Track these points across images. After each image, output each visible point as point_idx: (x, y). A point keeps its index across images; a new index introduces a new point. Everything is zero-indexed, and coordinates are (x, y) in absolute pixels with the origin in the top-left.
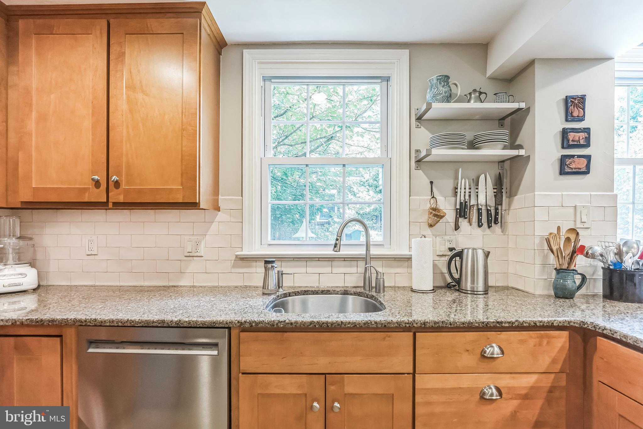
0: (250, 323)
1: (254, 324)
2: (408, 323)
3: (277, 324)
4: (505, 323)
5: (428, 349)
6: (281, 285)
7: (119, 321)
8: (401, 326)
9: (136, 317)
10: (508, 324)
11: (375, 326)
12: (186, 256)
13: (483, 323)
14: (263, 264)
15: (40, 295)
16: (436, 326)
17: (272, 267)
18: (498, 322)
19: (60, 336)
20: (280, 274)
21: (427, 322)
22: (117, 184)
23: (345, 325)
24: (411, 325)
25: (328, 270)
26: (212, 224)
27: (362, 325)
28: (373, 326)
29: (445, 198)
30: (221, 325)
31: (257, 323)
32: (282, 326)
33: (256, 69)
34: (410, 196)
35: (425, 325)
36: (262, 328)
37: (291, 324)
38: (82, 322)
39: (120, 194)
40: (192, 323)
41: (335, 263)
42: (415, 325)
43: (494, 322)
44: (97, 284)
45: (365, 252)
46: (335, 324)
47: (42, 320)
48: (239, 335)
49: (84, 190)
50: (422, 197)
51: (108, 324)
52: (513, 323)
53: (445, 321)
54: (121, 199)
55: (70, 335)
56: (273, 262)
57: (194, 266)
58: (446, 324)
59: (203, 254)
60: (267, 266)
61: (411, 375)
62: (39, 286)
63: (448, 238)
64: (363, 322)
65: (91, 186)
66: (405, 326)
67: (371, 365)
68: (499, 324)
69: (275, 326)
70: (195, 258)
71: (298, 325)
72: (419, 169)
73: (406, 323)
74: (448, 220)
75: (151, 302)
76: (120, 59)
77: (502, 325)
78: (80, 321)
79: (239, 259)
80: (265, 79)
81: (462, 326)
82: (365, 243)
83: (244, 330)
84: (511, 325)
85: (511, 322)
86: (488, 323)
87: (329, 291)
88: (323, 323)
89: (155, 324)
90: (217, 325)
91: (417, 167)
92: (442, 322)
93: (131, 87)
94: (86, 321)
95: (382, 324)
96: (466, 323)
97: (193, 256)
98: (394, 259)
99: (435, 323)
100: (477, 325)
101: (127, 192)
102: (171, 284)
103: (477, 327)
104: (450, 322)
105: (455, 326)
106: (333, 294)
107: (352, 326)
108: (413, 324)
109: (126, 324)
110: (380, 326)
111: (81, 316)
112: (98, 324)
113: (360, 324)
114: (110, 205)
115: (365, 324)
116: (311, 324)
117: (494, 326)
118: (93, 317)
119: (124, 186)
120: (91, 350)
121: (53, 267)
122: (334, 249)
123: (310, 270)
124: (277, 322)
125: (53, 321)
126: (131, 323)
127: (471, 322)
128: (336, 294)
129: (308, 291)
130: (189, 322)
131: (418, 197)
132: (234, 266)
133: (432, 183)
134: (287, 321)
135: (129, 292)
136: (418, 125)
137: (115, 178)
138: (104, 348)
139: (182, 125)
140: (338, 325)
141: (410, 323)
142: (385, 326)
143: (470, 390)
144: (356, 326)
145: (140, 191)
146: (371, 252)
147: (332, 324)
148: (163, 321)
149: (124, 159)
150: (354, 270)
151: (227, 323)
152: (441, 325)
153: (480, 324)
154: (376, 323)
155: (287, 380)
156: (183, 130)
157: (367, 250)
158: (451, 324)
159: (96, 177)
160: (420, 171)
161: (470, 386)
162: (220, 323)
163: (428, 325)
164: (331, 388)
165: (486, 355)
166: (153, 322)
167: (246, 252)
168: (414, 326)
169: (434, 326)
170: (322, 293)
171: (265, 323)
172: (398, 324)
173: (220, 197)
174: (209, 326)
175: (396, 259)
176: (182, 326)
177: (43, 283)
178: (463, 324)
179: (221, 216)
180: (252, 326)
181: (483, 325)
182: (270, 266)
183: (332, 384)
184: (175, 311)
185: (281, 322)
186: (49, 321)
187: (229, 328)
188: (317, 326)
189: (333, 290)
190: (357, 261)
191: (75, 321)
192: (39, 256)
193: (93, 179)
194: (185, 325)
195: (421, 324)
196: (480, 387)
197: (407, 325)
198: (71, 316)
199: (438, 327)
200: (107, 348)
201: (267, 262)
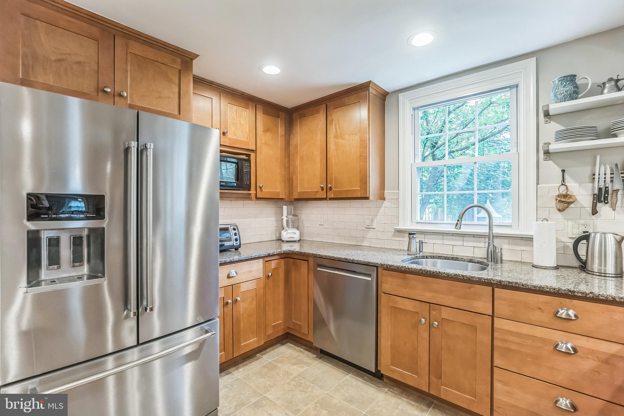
0: (386, 266)
1: (388, 266)
2: (487, 280)
3: (401, 268)
4: (578, 293)
5: (505, 301)
6: (421, 250)
7: (329, 256)
8: (482, 281)
9: (335, 255)
10: (581, 294)
11: (462, 278)
12: (366, 228)
13: (554, 289)
14: (407, 235)
15: (301, 244)
16: (510, 285)
17: (413, 237)
18: (570, 291)
19: (308, 261)
20: (421, 243)
21: (502, 281)
22: (331, 188)
23: (442, 274)
24: (489, 281)
25: (460, 243)
26: (381, 209)
27: (453, 276)
28: (460, 278)
29: (580, 184)
30: (372, 265)
31: (390, 266)
32: (403, 269)
33: (407, 104)
34: (538, 184)
35: (500, 283)
36: (392, 269)
37: (409, 269)
38: (315, 255)
39: (331, 194)
40: (359, 261)
41: (465, 238)
42: (493, 282)
43: (565, 290)
44: (324, 241)
45: (488, 231)
46: (435, 273)
47: (301, 252)
48: (382, 271)
49: (317, 192)
50: (550, 185)
51: (324, 257)
52: (586, 294)
53: (518, 283)
54: (332, 196)
55: (311, 260)
56: (414, 234)
57: (371, 234)
58: (519, 285)
59: (375, 227)
60: (410, 236)
61: (491, 317)
62: (300, 239)
63: (583, 221)
64: (454, 274)
65: (320, 190)
66: (485, 281)
67: (461, 304)
68: (571, 293)
69: (400, 269)
70: (371, 229)
71: (412, 270)
72: (549, 159)
73: (485, 279)
74: (583, 204)
75: (344, 251)
76: (331, 123)
77: (575, 294)
78: (314, 254)
79: (397, 231)
80: (414, 109)
81: (533, 288)
82: (488, 224)
83: (384, 269)
84: (584, 295)
85: (585, 293)
86: (559, 290)
87: (458, 258)
88: (428, 271)
89: (343, 260)
90: (370, 264)
91: (546, 158)
92: (516, 283)
93: (336, 137)
94: (316, 255)
95: (467, 277)
96: (537, 286)
97: (370, 228)
98: (520, 238)
99: (509, 282)
100: (548, 290)
101: (335, 192)
102: (358, 244)
103: (548, 291)
104: (522, 284)
105: (527, 287)
106: (461, 261)
107: (446, 275)
108: (490, 281)
109: (331, 258)
110: (466, 278)
111: (315, 253)
112: (321, 257)
113: (451, 275)
114: (328, 199)
115: (455, 275)
116: (420, 271)
117: (566, 294)
118: (319, 253)
119: (333, 189)
120: (318, 269)
121: (306, 231)
122: (455, 227)
123: (446, 242)
124: (401, 266)
125: (305, 253)
126: (333, 258)
127: (542, 287)
128: (464, 261)
129: (441, 256)
130: (357, 261)
131: (548, 185)
132: (394, 236)
133: (563, 171)
134: (406, 267)
135: (336, 246)
136: (547, 121)
137: (329, 185)
138: (323, 269)
139: (360, 154)
140: (437, 273)
141: (488, 280)
142: (469, 279)
143: (544, 340)
144: (449, 276)
145: (341, 192)
146: (494, 231)
147: (433, 272)
148: (346, 259)
149: (334, 175)
150: (482, 245)
151: (375, 264)
152: (514, 285)
153: (552, 290)
154: (463, 276)
155: (407, 301)
156: (361, 156)
157: (490, 229)
158: (523, 286)
159: (322, 185)
160: (550, 161)
161: (543, 337)
162: (372, 263)
163: (503, 283)
164: (433, 313)
165: (558, 316)
166: (342, 259)
167: (401, 227)
168: (491, 282)
169: (508, 284)
170: (452, 259)
171: (394, 266)
172: (479, 279)
173: (385, 191)
174: (367, 264)
175: (523, 239)
176: (354, 262)
177: (302, 238)
178: (535, 287)
179: (386, 203)
180: (387, 267)
181: (554, 291)
182: (411, 236)
183: (434, 310)
184: (353, 256)
185: (403, 267)
186: (304, 253)
187: (377, 267)
188: (424, 272)
189: (461, 258)
190: (485, 238)
191: (313, 254)
192: (300, 225)
193: (321, 187)
194: (356, 262)
195: (497, 281)
196: (553, 340)
197: (486, 281)
198: (311, 252)
199: (512, 286)
200: (324, 269)
201: (410, 234)
